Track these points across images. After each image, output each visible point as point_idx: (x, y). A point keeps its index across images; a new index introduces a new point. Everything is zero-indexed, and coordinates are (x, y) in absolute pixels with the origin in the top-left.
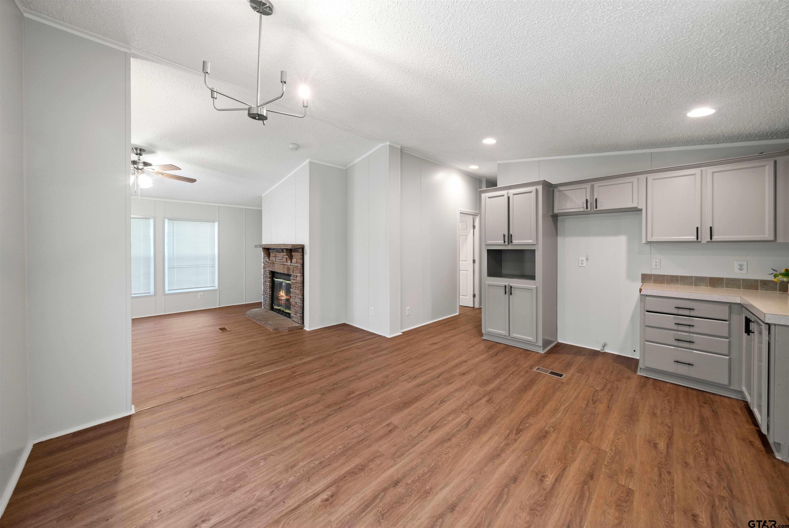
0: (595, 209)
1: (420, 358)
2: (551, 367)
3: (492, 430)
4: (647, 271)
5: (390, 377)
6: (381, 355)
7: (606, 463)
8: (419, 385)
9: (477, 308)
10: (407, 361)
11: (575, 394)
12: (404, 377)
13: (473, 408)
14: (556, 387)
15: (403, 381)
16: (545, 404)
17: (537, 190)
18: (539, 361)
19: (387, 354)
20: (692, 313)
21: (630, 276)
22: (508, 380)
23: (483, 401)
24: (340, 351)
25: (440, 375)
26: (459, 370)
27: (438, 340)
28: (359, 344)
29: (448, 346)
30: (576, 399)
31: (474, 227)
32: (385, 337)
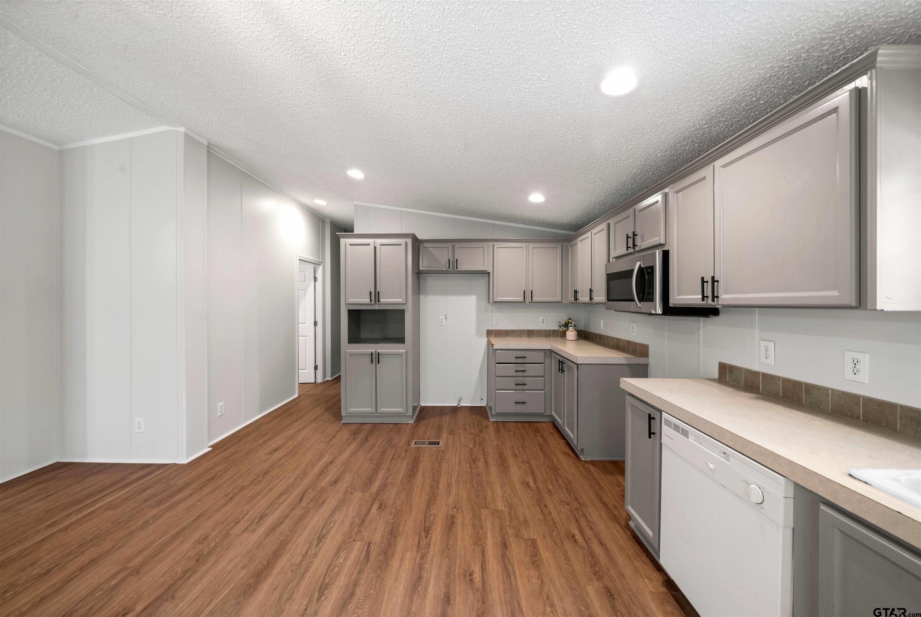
0: (456, 270)
1: (260, 481)
2: (426, 437)
3: (400, 545)
4: (491, 328)
5: (211, 537)
6: (178, 503)
7: (508, 523)
8: (273, 528)
9: (321, 383)
10: (236, 494)
11: (457, 460)
12: (240, 527)
13: (366, 527)
14: (440, 458)
15: (240, 535)
16: (438, 483)
17: (406, 243)
18: (413, 433)
19: (190, 495)
20: (525, 361)
21: (478, 333)
22: (391, 468)
23: (374, 510)
24: (60, 531)
25: (302, 497)
26: (328, 478)
27: (279, 442)
28: (112, 498)
29: (298, 448)
30: (459, 464)
31: (315, 279)
32: (175, 465)
